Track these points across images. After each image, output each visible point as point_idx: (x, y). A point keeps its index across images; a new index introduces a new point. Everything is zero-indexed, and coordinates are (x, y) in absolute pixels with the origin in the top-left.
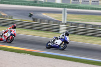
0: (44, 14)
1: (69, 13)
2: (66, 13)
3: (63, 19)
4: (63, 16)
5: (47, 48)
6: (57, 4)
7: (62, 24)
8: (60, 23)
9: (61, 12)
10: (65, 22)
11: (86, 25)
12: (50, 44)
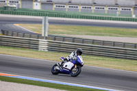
0: (17, 25)
1: (51, 22)
2: (47, 24)
3: (43, 31)
4: (43, 28)
5: (54, 74)
6: (36, 11)
7: (42, 38)
8: (39, 36)
9: (40, 22)
10: (46, 35)
11: (74, 40)
12: (57, 68)
